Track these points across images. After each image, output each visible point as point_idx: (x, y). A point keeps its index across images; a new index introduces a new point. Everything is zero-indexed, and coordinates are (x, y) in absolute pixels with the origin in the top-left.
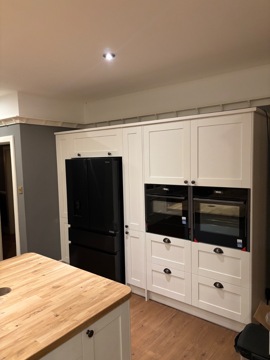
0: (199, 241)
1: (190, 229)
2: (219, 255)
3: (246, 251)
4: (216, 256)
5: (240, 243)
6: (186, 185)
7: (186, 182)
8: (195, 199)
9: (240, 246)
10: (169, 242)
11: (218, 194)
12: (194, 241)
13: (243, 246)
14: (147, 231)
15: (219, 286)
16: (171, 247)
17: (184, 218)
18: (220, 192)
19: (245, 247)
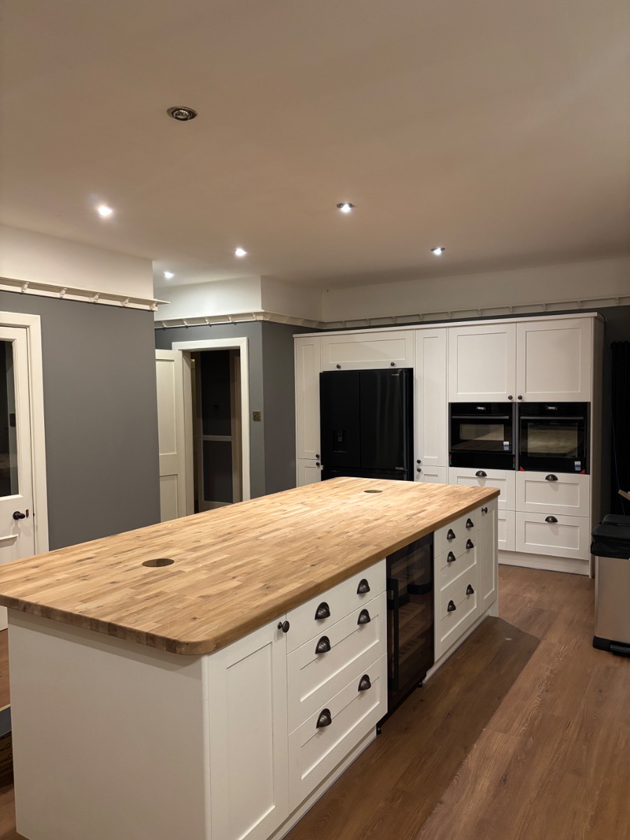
0: (526, 469)
1: (515, 456)
2: (552, 484)
3: (586, 473)
4: (549, 485)
5: (578, 466)
6: (510, 401)
7: (510, 398)
8: (522, 418)
9: (578, 469)
10: (484, 475)
11: (552, 410)
12: (519, 470)
13: (582, 469)
14: (450, 466)
15: (552, 520)
16: (487, 481)
17: (506, 443)
18: (554, 408)
19: (584, 469)
